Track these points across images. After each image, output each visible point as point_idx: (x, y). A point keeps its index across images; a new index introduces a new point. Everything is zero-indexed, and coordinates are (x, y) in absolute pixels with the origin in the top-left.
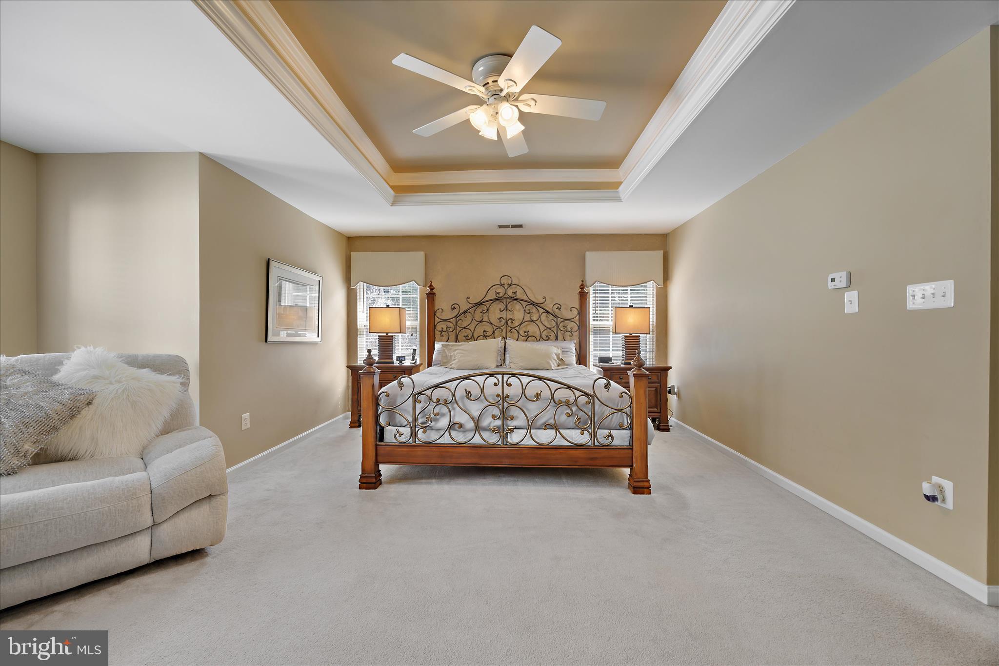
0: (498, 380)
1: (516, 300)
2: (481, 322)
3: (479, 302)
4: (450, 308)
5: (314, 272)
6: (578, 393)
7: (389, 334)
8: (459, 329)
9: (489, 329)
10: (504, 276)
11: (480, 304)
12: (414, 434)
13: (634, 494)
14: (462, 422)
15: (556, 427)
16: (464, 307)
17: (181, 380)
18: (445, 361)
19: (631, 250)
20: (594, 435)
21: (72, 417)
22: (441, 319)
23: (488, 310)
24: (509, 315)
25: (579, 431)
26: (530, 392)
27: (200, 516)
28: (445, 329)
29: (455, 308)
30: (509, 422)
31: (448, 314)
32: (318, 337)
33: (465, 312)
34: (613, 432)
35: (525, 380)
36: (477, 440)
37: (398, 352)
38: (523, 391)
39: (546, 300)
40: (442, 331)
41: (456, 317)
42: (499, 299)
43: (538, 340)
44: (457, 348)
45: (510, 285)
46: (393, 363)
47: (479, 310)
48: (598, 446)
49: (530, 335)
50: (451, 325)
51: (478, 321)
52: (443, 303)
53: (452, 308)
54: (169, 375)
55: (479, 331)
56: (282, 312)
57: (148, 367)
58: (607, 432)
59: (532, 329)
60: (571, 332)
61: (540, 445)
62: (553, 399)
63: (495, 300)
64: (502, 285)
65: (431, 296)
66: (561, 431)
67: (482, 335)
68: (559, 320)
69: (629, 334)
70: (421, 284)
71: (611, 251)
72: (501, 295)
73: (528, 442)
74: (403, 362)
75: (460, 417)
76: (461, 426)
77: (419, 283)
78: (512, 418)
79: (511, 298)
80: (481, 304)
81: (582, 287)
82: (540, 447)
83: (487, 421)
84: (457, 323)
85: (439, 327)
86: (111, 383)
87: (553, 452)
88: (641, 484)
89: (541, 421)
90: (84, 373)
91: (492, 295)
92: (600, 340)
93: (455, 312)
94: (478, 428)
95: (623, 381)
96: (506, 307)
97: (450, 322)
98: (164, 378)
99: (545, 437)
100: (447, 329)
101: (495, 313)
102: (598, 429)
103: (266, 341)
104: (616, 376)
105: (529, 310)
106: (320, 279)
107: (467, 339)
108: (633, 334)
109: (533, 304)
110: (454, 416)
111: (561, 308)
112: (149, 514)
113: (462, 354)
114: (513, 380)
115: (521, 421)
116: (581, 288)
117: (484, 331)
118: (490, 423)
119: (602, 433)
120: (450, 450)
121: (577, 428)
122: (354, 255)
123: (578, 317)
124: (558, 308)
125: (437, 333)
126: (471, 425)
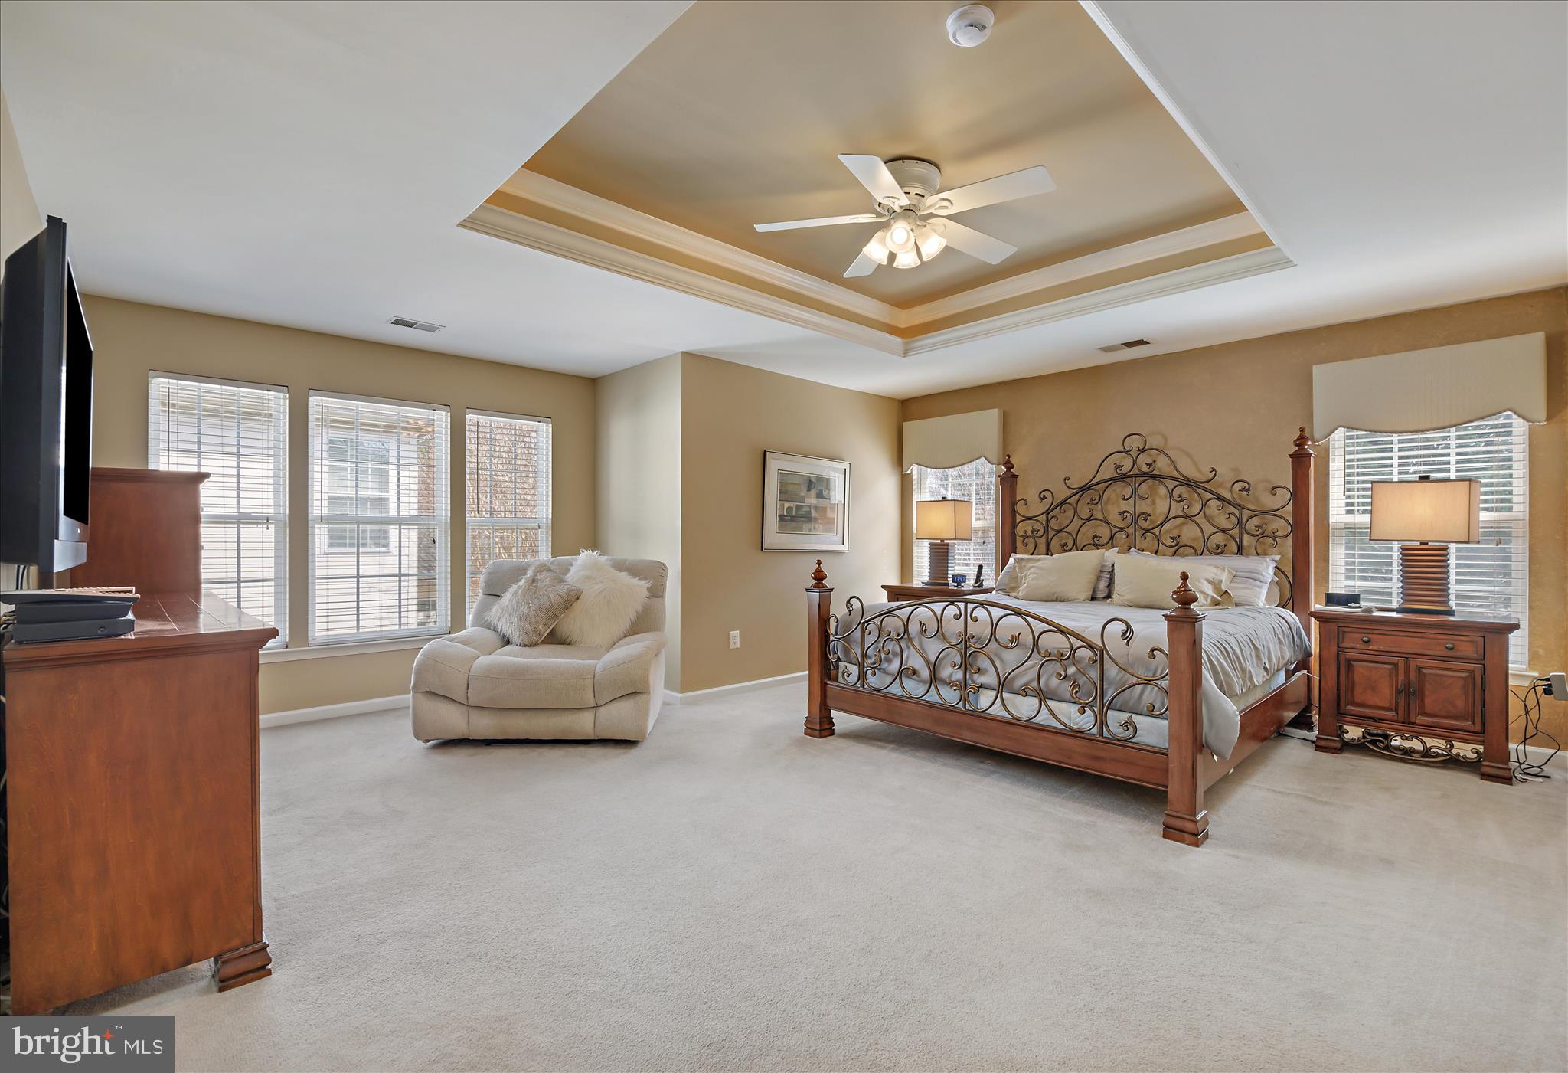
0: (960, 610)
1: (1154, 477)
2: (1088, 520)
3: (1085, 486)
4: (1037, 497)
5: (839, 459)
6: (1077, 643)
7: (946, 541)
8: (1052, 533)
9: (1104, 532)
10: (1129, 435)
11: (1086, 488)
12: (862, 677)
13: (1164, 837)
14: (916, 668)
15: (1043, 696)
16: (1062, 493)
17: (648, 585)
18: (1012, 585)
19: (1449, 343)
20: (1101, 721)
21: (567, 608)
22: (1023, 516)
23: (1101, 497)
24: (1143, 507)
25: (1078, 707)
26: (1003, 634)
27: (625, 707)
28: (1029, 534)
29: (1045, 498)
30: (976, 676)
31: (1037, 508)
32: (843, 544)
33: (1062, 503)
34: (1136, 719)
35: (997, 613)
36: (932, 697)
37: (955, 569)
38: (993, 633)
39: (1215, 475)
40: (1025, 537)
41: (1047, 512)
42: (1122, 478)
43: (1199, 552)
44: (1031, 565)
45: (1141, 451)
46: (947, 584)
47: (1087, 498)
48: (1109, 738)
49: (1181, 544)
50: (1038, 526)
51: (1084, 519)
52: (1028, 492)
53: (1040, 498)
54: (639, 579)
55: (1084, 537)
56: (785, 514)
57: (624, 571)
58: (1125, 716)
59: (1189, 533)
60: (1274, 538)
61: (1014, 718)
62: (1037, 649)
63: (1115, 480)
64: (1127, 452)
65: (1009, 481)
66: (1050, 703)
67: (1092, 542)
68: (1246, 514)
69: (1419, 543)
70: (994, 460)
71: (1384, 353)
72: (1125, 470)
73: (997, 710)
74: (962, 584)
75: (916, 662)
76: (915, 672)
77: (991, 460)
78: (979, 671)
79: (1144, 474)
80: (1089, 488)
81: (1301, 441)
82: (1014, 723)
83: (946, 672)
84: (1048, 521)
85: (1020, 529)
86: (597, 584)
87: (1032, 733)
88: (1178, 823)
89: (1019, 683)
90: (581, 573)
91: (1108, 472)
92: (1362, 556)
93: (1047, 503)
94: (934, 679)
95: (1371, 648)
96: (1135, 491)
97: (1037, 520)
98: (635, 581)
99: (1024, 707)
100: (1032, 532)
101: (1117, 504)
102: (1108, 708)
103: (762, 549)
104: (1356, 635)
105: (1180, 496)
106: (846, 466)
107: (1064, 548)
108: (1430, 544)
109: (1187, 482)
110: (908, 657)
111: (1249, 489)
112: (592, 695)
113: (1035, 576)
114: (980, 613)
115: (989, 679)
116: (1297, 445)
117: (1095, 536)
118: (951, 674)
119: (1115, 718)
120: (899, 703)
121: (1073, 701)
122: (906, 425)
123: (1290, 507)
124: (1243, 490)
125: (1019, 540)
126: (925, 673)
